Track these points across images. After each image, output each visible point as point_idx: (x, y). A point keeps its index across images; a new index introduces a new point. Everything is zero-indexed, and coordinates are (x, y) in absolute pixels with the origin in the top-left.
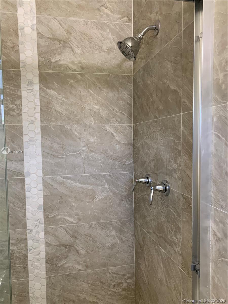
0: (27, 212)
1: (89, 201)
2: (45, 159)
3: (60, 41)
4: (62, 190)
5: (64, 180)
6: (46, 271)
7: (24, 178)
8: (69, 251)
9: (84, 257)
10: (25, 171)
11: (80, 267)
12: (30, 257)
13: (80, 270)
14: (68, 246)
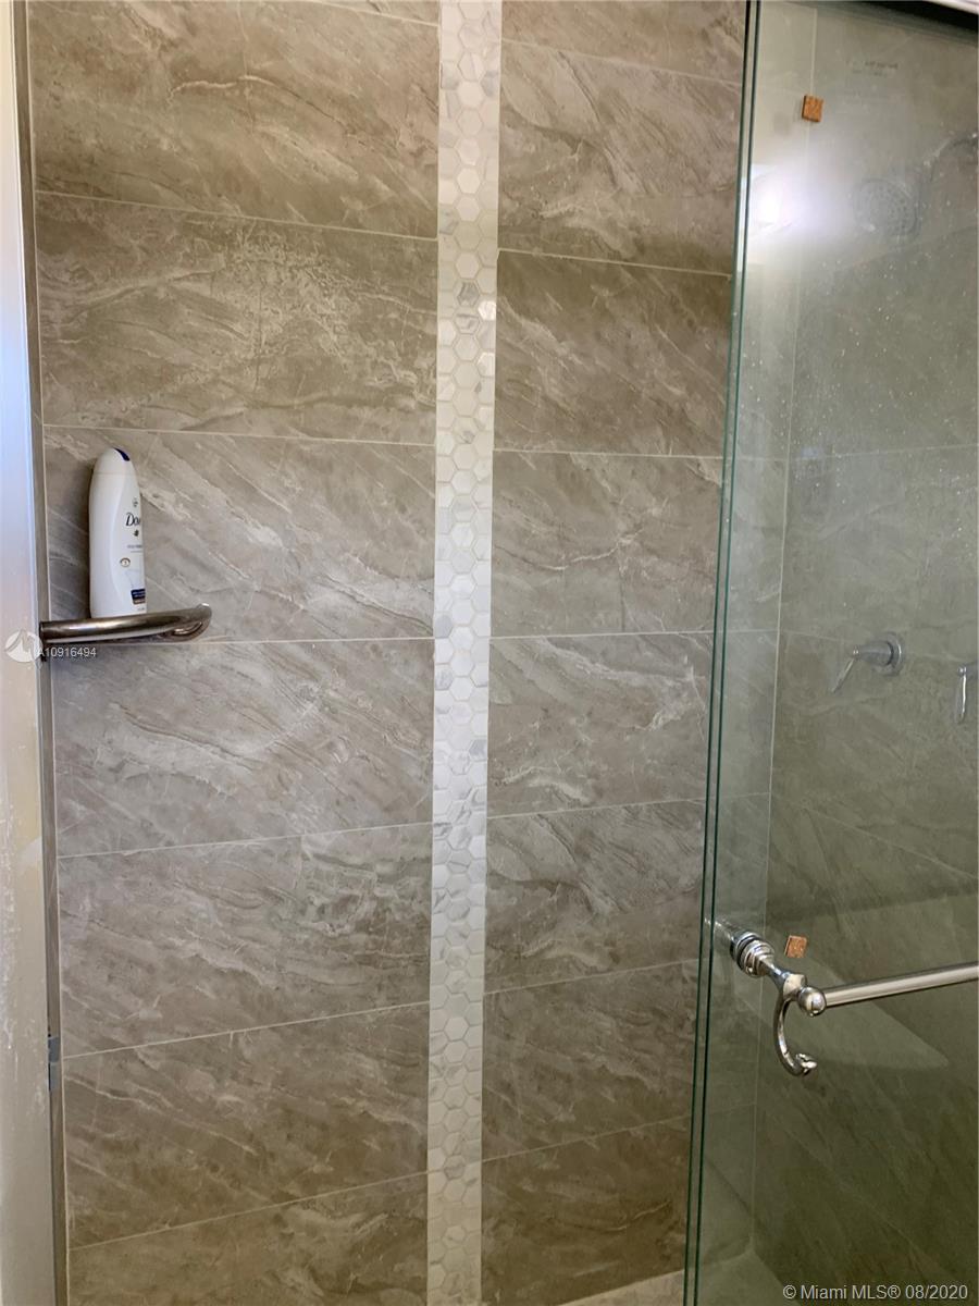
0: (435, 762)
1: (634, 728)
2: (501, 576)
3: (573, 141)
4: (550, 687)
5: (559, 651)
6: (487, 976)
7: (433, 641)
8: (563, 904)
9: (608, 923)
10: (436, 617)
11: (592, 960)
12: (438, 923)
13: (594, 970)
14: (558, 887)
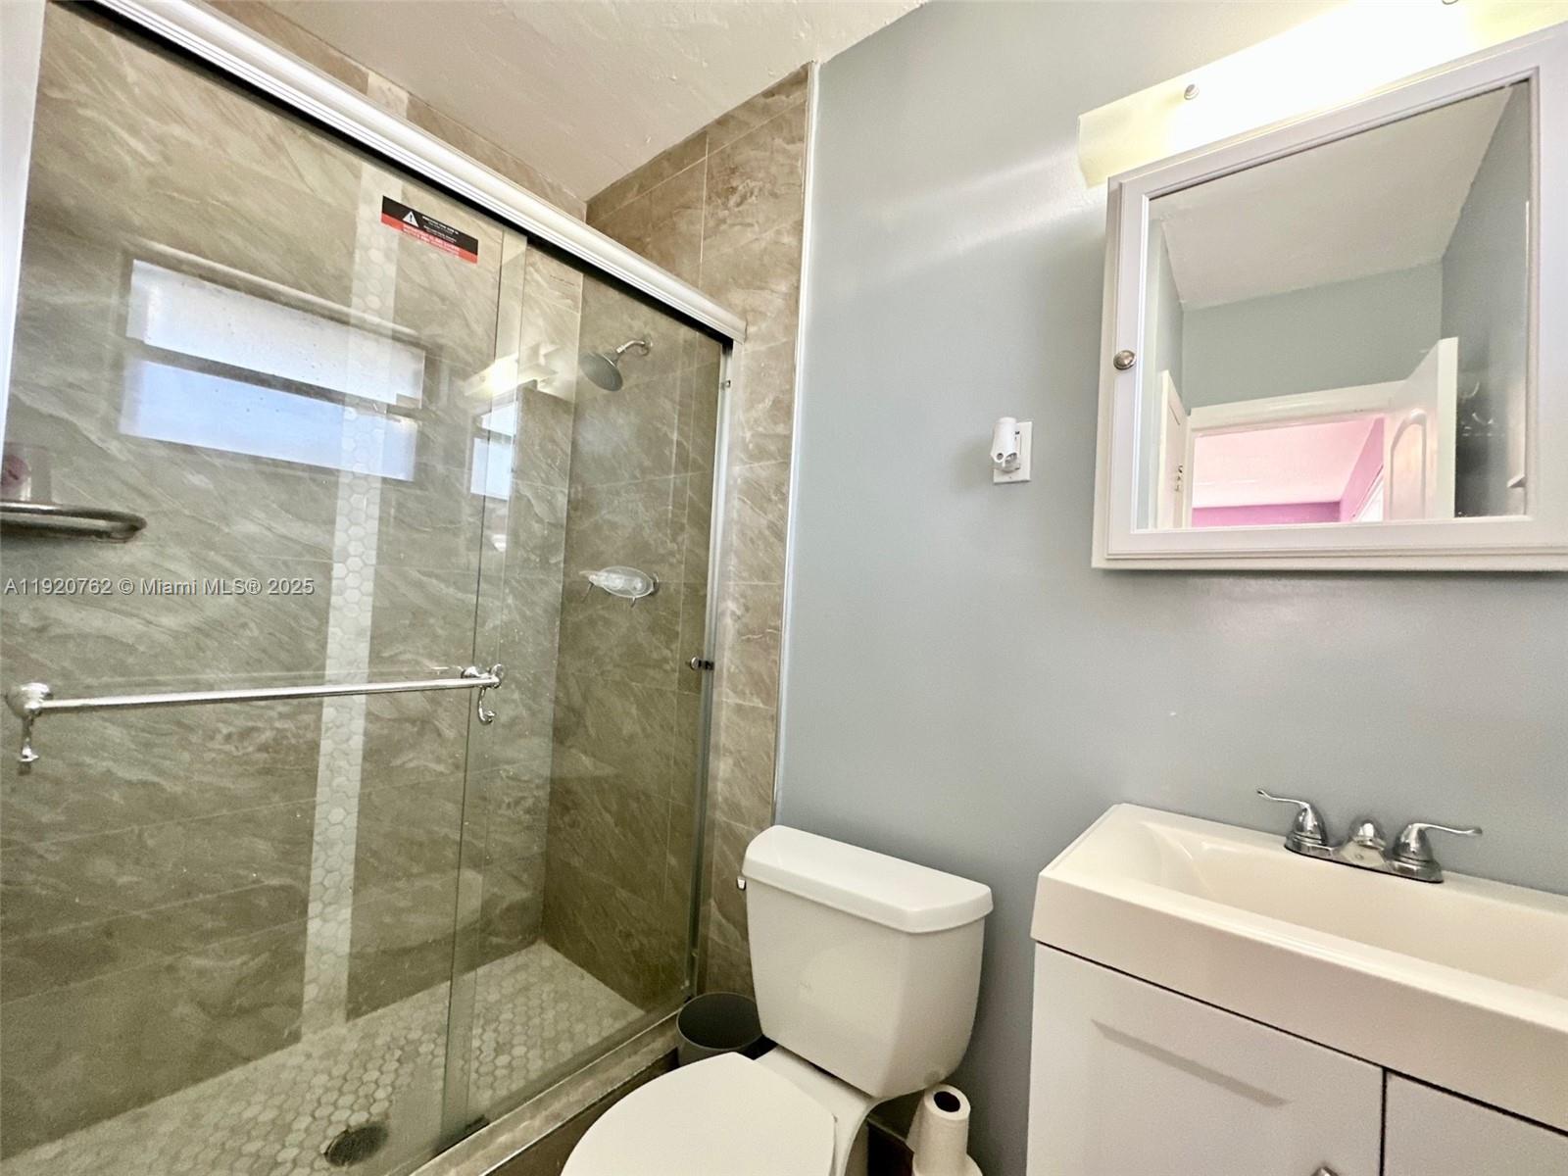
0: (329, 640)
2: (384, 529)
4: (415, 598)
5: (424, 579)
6: (362, 780)
7: (332, 564)
8: (421, 733)
9: (452, 745)
10: (335, 549)
11: (441, 768)
12: (326, 745)
13: (441, 774)
14: (418, 723)
